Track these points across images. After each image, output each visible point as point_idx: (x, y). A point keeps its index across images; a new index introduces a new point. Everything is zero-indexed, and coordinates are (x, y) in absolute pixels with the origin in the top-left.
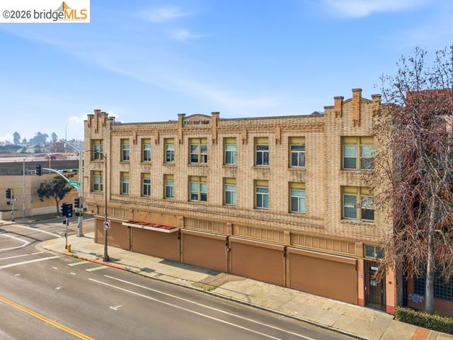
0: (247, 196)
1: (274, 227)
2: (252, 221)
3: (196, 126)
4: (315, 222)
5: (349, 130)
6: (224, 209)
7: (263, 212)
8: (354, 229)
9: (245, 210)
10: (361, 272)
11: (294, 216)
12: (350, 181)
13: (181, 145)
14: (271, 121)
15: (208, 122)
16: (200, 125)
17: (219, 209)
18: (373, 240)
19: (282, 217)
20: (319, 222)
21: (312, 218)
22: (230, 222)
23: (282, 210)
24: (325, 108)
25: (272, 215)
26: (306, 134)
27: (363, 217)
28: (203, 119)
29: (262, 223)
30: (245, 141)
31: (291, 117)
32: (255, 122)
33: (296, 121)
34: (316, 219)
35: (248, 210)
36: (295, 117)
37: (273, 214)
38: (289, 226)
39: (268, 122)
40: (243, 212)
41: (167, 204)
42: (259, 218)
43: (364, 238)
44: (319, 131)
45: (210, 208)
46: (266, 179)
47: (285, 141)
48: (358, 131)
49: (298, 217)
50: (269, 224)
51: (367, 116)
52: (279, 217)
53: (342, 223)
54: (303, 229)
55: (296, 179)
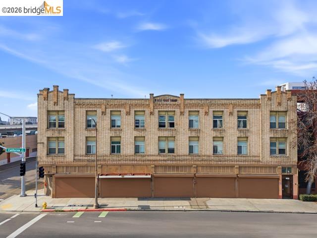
0: (208, 147)
1: (228, 164)
2: (213, 163)
3: (165, 103)
4: (254, 158)
5: (275, 108)
6: (190, 157)
7: (220, 156)
8: (278, 160)
9: (207, 156)
10: (280, 181)
11: (241, 157)
12: (275, 135)
13: (152, 116)
14: (226, 101)
15: (176, 101)
16: (169, 102)
17: (185, 157)
18: (286, 164)
19: (233, 158)
20: (257, 158)
21: (253, 156)
22: (195, 165)
23: (233, 154)
24: (261, 95)
25: (226, 158)
26: (249, 110)
27: (279, 153)
28: (172, 98)
29: (219, 163)
30: (206, 113)
31: (239, 99)
32: (214, 102)
33: (242, 102)
34: (255, 157)
35: (209, 156)
36: (242, 99)
37: (228, 157)
38: (238, 163)
39: (223, 102)
40: (205, 158)
41: (138, 158)
42: (217, 160)
43: (282, 164)
44: (257, 108)
45: (178, 157)
46: (222, 136)
47: (235, 114)
48: (279, 108)
49: (244, 157)
50: (224, 163)
51: (284, 100)
52: (231, 158)
53: (271, 157)
54: (247, 163)
55: (242, 135)
